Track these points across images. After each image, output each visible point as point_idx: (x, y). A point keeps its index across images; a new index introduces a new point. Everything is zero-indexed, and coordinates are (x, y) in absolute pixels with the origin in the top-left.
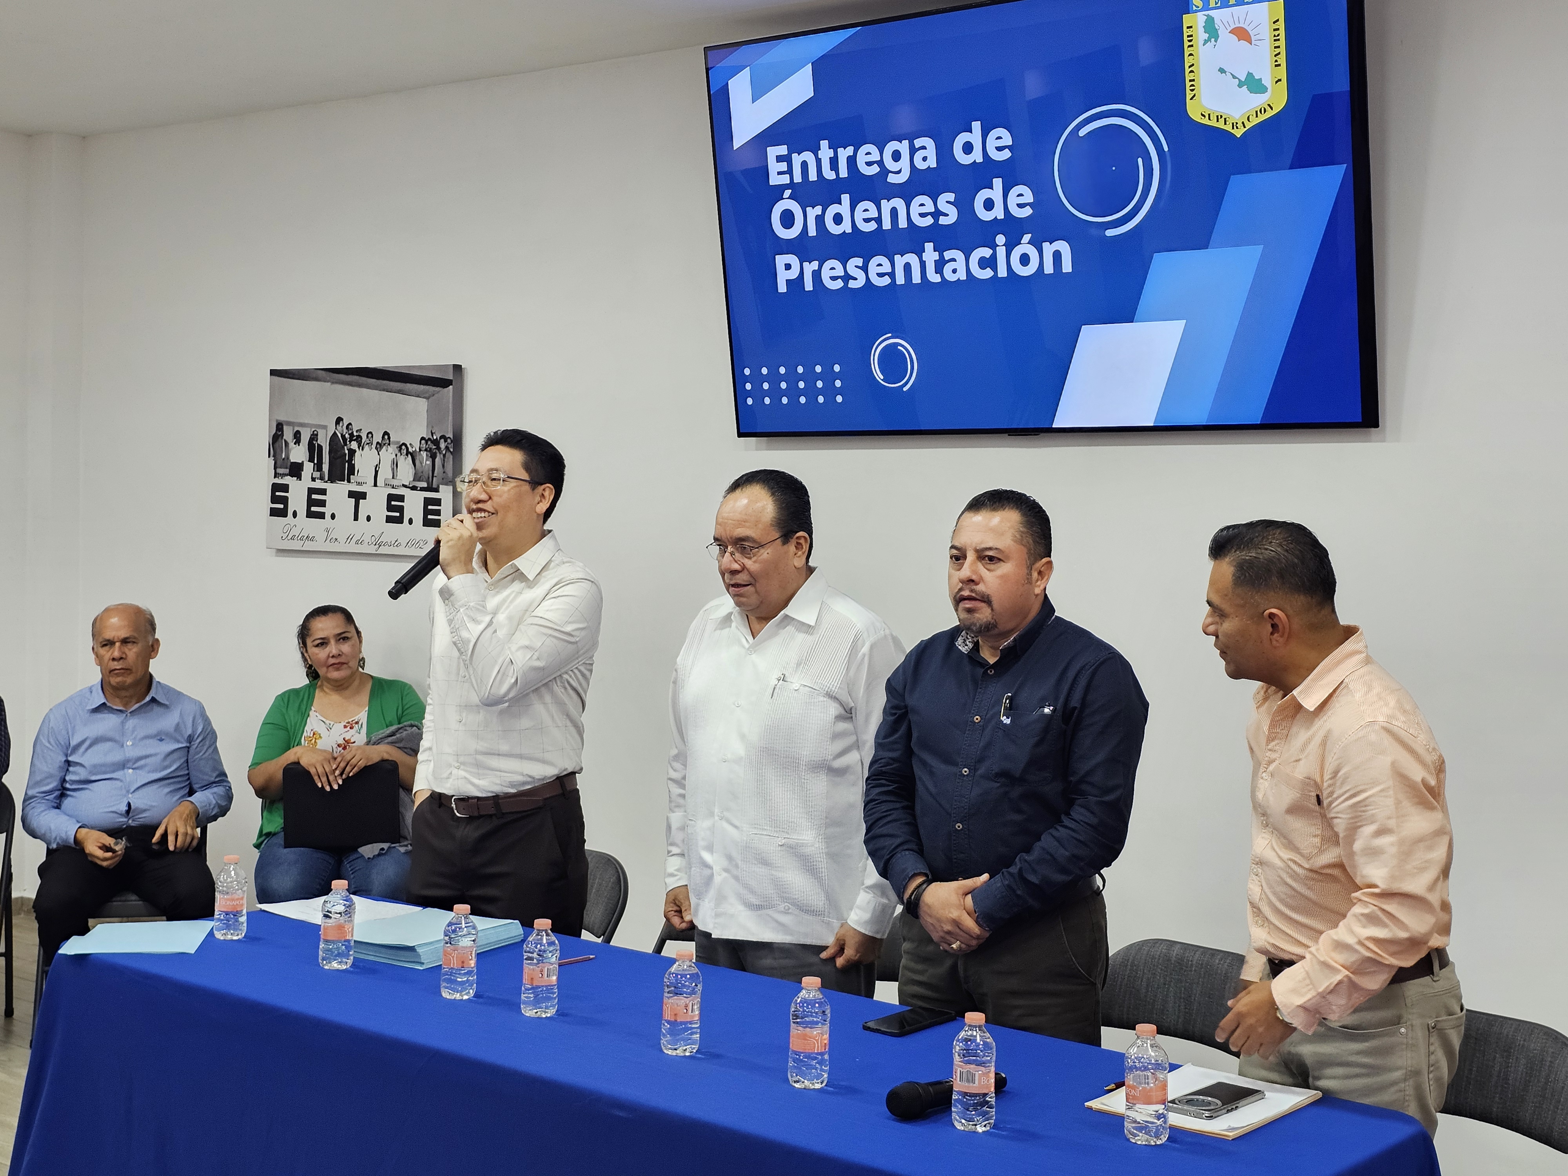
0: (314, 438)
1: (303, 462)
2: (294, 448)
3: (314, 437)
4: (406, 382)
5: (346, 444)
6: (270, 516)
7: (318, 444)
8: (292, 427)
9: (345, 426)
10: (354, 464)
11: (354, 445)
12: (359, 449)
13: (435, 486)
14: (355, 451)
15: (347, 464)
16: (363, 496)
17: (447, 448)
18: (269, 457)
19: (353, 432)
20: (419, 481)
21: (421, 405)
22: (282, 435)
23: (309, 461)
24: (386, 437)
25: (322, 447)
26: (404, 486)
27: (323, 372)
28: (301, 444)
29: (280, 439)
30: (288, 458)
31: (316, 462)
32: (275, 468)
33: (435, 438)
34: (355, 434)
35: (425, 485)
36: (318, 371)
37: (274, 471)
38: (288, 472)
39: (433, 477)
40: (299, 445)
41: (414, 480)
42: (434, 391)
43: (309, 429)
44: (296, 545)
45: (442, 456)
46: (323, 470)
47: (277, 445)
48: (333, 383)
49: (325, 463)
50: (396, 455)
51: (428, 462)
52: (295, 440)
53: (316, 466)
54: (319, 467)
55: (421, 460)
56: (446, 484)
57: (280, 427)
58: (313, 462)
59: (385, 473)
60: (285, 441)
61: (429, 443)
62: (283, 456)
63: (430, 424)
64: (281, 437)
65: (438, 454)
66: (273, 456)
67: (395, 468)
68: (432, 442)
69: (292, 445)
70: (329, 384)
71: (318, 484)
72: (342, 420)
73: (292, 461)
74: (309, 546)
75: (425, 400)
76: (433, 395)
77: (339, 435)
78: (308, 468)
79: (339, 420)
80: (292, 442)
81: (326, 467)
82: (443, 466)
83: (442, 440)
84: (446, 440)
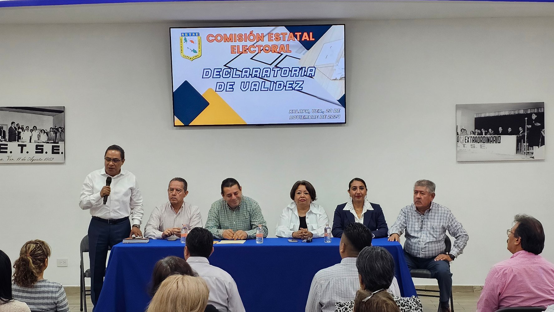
3: (1, 128)
4: (43, 111)
5: (17, 130)
7: (3, 130)
9: (16, 125)
10: (20, 136)
11: (20, 130)
12: (23, 131)
13: (57, 141)
14: (21, 132)
15: (17, 136)
16: (25, 146)
17: (61, 131)
19: (20, 126)
20: (50, 140)
21: (51, 118)
24: (35, 128)
25: (5, 131)
26: (43, 142)
27: (6, 108)
31: (2, 136)
33: (56, 128)
34: (20, 127)
35: (53, 142)
39: (56, 139)
41: (48, 140)
45: (60, 133)
48: (10, 111)
50: (40, 133)
51: (54, 135)
54: (4, 137)
55: (51, 134)
56: (62, 141)
58: (1, 136)
59: (35, 138)
61: (54, 129)
65: (58, 132)
67: (39, 137)
68: (55, 129)
70: (8, 112)
71: (4, 143)
72: (15, 123)
75: (52, 116)
76: (55, 115)
77: (13, 128)
79: (13, 123)
81: (7, 137)
82: (60, 136)
83: (60, 128)
84: (61, 128)
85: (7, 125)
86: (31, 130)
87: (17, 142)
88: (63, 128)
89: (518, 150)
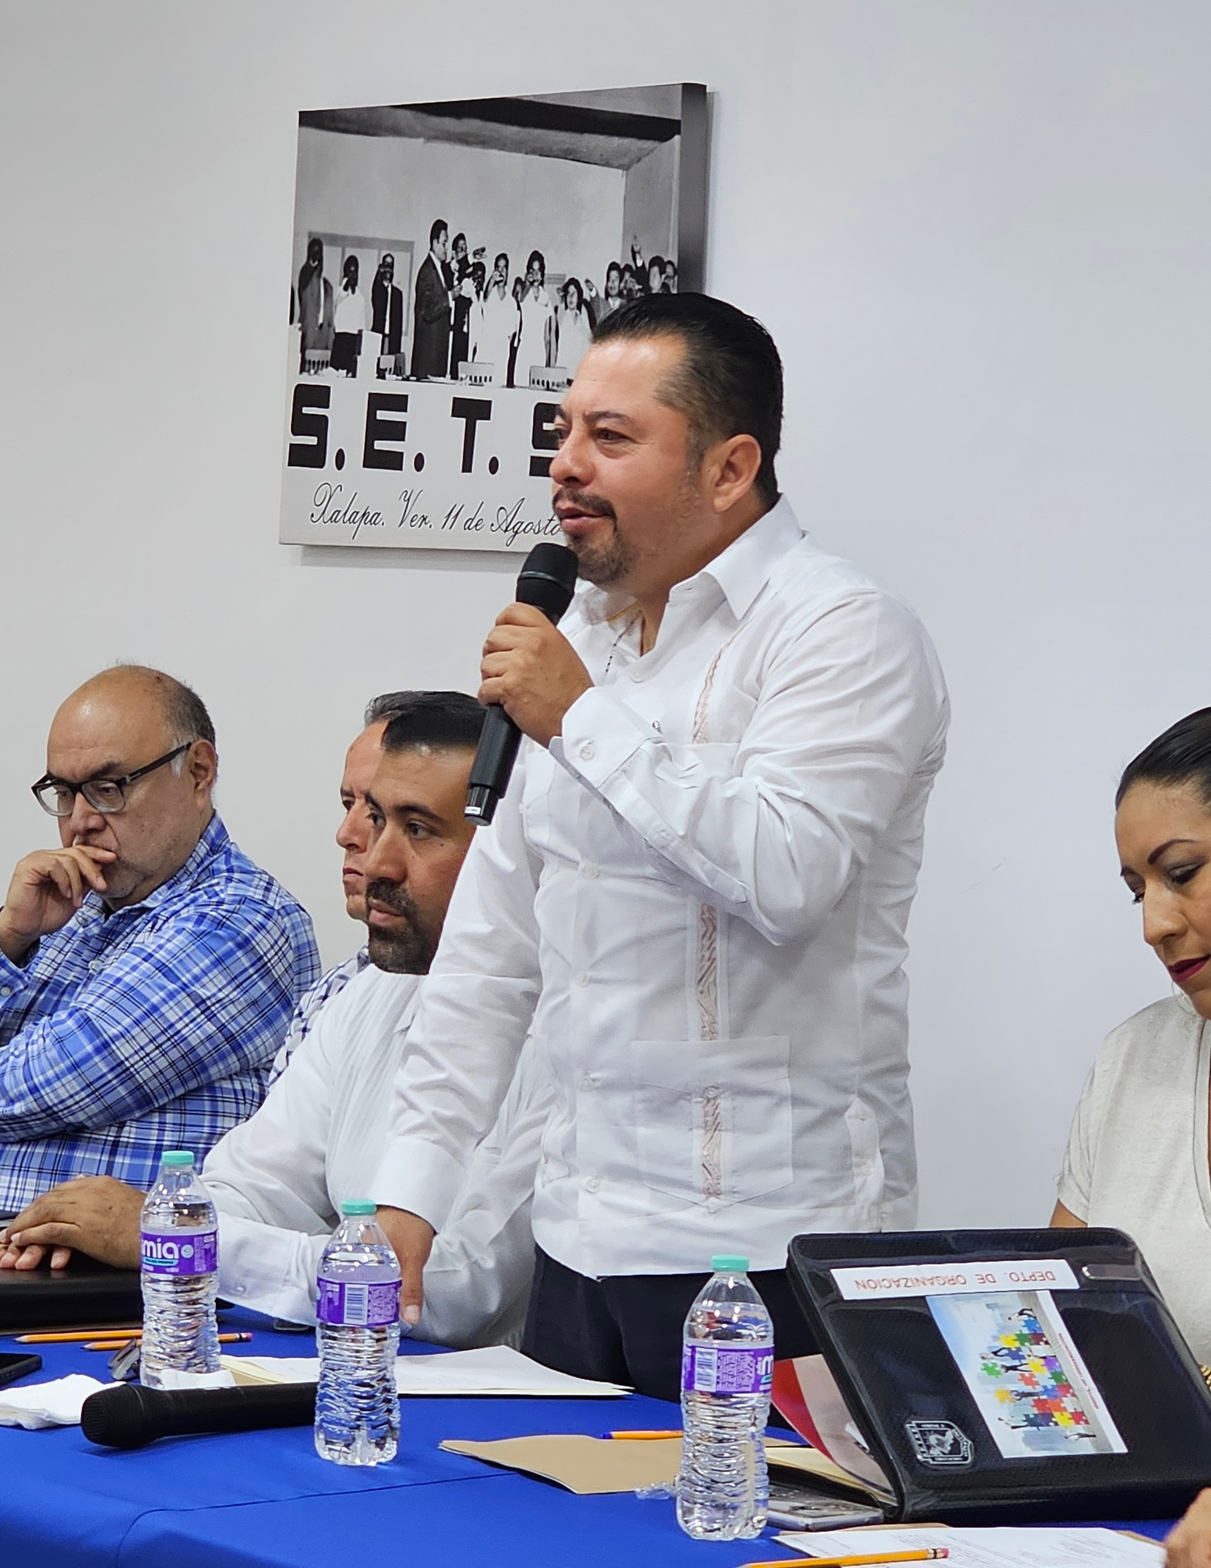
0: (385, 272)
1: (360, 331)
2: (343, 298)
3: (386, 270)
4: (582, 130)
5: (451, 287)
6: (290, 464)
7: (393, 287)
8: (340, 250)
9: (451, 241)
10: (467, 334)
11: (468, 287)
12: (478, 294)
14: (469, 302)
15: (451, 334)
16: (485, 410)
17: (664, 288)
18: (291, 322)
19: (466, 257)
22: (320, 268)
23: (373, 330)
24: (536, 265)
25: (400, 293)
27: (408, 113)
28: (357, 289)
29: (314, 279)
30: (330, 324)
31: (387, 331)
32: (303, 351)
33: (639, 264)
34: (471, 260)
36: (399, 111)
37: (300, 355)
38: (329, 359)
40: (353, 292)
42: (641, 149)
43: (376, 252)
44: (341, 534)
46: (402, 351)
47: (308, 290)
48: (429, 139)
49: (406, 335)
50: (556, 309)
52: (345, 280)
53: (387, 340)
54: (393, 346)
57: (316, 248)
58: (382, 332)
59: (531, 352)
60: (326, 282)
61: (627, 276)
62: (321, 321)
63: (631, 231)
64: (316, 273)
66: (300, 321)
67: (554, 339)
68: (633, 273)
69: (338, 291)
70: (421, 140)
71: (392, 386)
72: (445, 227)
73: (337, 331)
74: (368, 536)
75: (620, 171)
76: (639, 160)
77: (438, 265)
78: (372, 344)
79: (439, 227)
80: (341, 284)
81: (407, 344)
83: (655, 269)
84: (662, 267)
85: (408, 246)
86: (518, 280)
87: (448, 376)
88: (675, 261)
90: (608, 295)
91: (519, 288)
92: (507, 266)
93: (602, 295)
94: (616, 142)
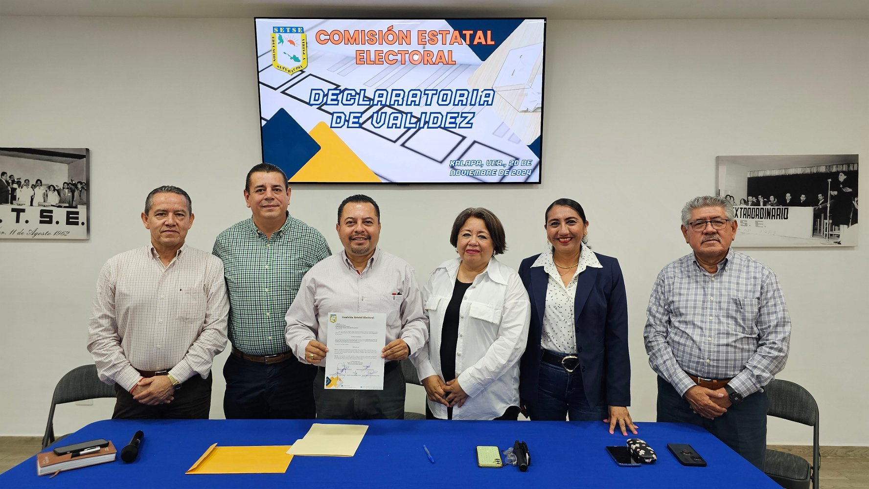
4: (53, 156)
5: (9, 186)
9: (8, 176)
10: (16, 195)
11: (15, 186)
12: (19, 187)
13: (74, 205)
14: (16, 189)
15: (10, 195)
16: (23, 211)
17: (82, 188)
19: (14, 180)
20: (63, 203)
21: (64, 168)
24: (39, 182)
26: (52, 205)
33: (74, 182)
34: (16, 180)
35: (67, 205)
41: (59, 203)
42: (73, 160)
45: (79, 191)
50: (46, 191)
51: (69, 194)
55: (64, 193)
56: (82, 204)
59: (39, 199)
61: (70, 185)
63: (70, 176)
65: (76, 191)
67: (46, 197)
68: (72, 184)
72: (7, 173)
75: (67, 165)
76: (72, 163)
77: (4, 181)
79: (4, 173)
82: (80, 196)
83: (79, 184)
84: (81, 183)
86: (33, 185)
87: (10, 204)
88: (85, 182)
89: (816, 230)
90: (63, 188)
91: (33, 186)
92: (29, 182)
93: (62, 188)
94: (64, 159)
